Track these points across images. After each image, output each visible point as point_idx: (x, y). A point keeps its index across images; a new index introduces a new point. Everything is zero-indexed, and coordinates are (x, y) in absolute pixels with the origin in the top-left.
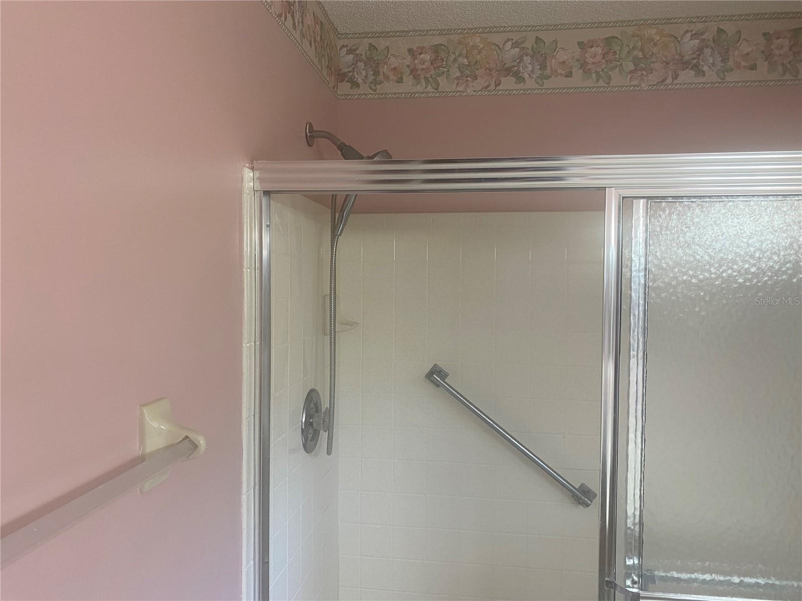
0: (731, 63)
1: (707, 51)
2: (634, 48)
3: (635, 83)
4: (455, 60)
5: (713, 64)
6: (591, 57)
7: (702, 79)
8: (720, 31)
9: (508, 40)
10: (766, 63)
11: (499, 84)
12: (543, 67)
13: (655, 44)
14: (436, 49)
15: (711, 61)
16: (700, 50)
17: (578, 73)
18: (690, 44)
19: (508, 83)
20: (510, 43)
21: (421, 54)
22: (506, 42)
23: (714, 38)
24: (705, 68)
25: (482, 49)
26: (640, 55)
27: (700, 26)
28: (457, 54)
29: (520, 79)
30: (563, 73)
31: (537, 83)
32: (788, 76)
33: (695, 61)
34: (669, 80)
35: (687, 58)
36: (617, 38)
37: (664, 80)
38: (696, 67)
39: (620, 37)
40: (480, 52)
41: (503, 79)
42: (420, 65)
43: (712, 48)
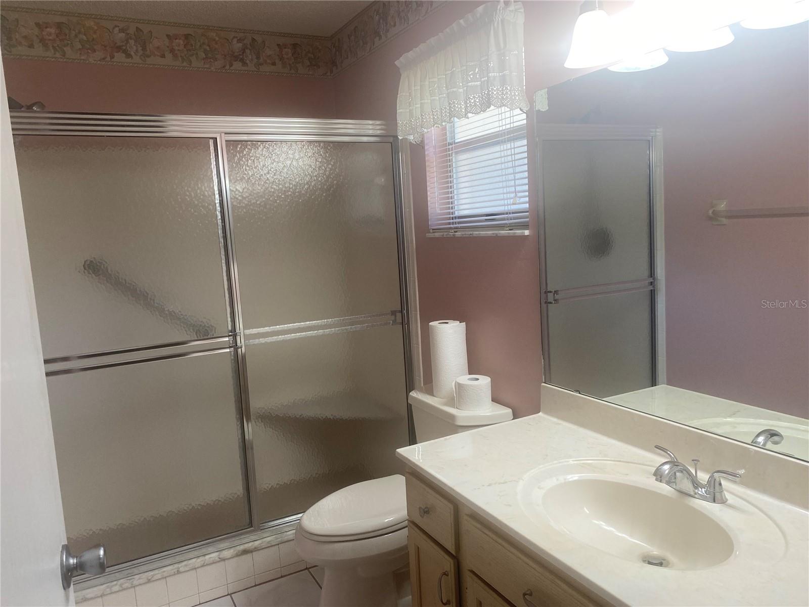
0: (261, 60)
1: (248, 51)
2: (204, 43)
3: (207, 66)
4: (76, 36)
5: (252, 60)
6: (177, 46)
7: (245, 68)
8: (253, 40)
9: (116, 26)
10: (281, 62)
11: (113, 58)
12: (144, 49)
13: (216, 43)
14: (59, 26)
15: (250, 58)
16: (244, 51)
17: (169, 56)
18: (237, 46)
19: (119, 57)
20: (117, 29)
21: (46, 28)
22: (114, 28)
23: (250, 43)
24: (248, 62)
25: (97, 30)
26: (208, 48)
27: (242, 35)
28: (77, 31)
29: (129, 56)
30: (159, 54)
31: (141, 59)
32: (293, 71)
33: (241, 57)
34: (228, 67)
35: (236, 54)
36: (192, 35)
37: (224, 67)
38: (242, 60)
39: (194, 35)
40: (95, 33)
41: (116, 54)
42: (47, 37)
43: (250, 50)
